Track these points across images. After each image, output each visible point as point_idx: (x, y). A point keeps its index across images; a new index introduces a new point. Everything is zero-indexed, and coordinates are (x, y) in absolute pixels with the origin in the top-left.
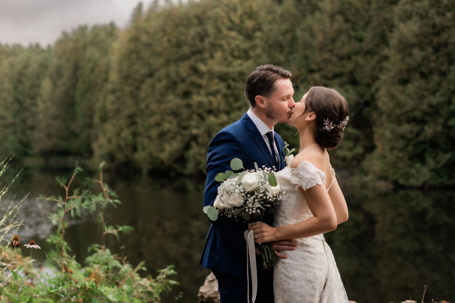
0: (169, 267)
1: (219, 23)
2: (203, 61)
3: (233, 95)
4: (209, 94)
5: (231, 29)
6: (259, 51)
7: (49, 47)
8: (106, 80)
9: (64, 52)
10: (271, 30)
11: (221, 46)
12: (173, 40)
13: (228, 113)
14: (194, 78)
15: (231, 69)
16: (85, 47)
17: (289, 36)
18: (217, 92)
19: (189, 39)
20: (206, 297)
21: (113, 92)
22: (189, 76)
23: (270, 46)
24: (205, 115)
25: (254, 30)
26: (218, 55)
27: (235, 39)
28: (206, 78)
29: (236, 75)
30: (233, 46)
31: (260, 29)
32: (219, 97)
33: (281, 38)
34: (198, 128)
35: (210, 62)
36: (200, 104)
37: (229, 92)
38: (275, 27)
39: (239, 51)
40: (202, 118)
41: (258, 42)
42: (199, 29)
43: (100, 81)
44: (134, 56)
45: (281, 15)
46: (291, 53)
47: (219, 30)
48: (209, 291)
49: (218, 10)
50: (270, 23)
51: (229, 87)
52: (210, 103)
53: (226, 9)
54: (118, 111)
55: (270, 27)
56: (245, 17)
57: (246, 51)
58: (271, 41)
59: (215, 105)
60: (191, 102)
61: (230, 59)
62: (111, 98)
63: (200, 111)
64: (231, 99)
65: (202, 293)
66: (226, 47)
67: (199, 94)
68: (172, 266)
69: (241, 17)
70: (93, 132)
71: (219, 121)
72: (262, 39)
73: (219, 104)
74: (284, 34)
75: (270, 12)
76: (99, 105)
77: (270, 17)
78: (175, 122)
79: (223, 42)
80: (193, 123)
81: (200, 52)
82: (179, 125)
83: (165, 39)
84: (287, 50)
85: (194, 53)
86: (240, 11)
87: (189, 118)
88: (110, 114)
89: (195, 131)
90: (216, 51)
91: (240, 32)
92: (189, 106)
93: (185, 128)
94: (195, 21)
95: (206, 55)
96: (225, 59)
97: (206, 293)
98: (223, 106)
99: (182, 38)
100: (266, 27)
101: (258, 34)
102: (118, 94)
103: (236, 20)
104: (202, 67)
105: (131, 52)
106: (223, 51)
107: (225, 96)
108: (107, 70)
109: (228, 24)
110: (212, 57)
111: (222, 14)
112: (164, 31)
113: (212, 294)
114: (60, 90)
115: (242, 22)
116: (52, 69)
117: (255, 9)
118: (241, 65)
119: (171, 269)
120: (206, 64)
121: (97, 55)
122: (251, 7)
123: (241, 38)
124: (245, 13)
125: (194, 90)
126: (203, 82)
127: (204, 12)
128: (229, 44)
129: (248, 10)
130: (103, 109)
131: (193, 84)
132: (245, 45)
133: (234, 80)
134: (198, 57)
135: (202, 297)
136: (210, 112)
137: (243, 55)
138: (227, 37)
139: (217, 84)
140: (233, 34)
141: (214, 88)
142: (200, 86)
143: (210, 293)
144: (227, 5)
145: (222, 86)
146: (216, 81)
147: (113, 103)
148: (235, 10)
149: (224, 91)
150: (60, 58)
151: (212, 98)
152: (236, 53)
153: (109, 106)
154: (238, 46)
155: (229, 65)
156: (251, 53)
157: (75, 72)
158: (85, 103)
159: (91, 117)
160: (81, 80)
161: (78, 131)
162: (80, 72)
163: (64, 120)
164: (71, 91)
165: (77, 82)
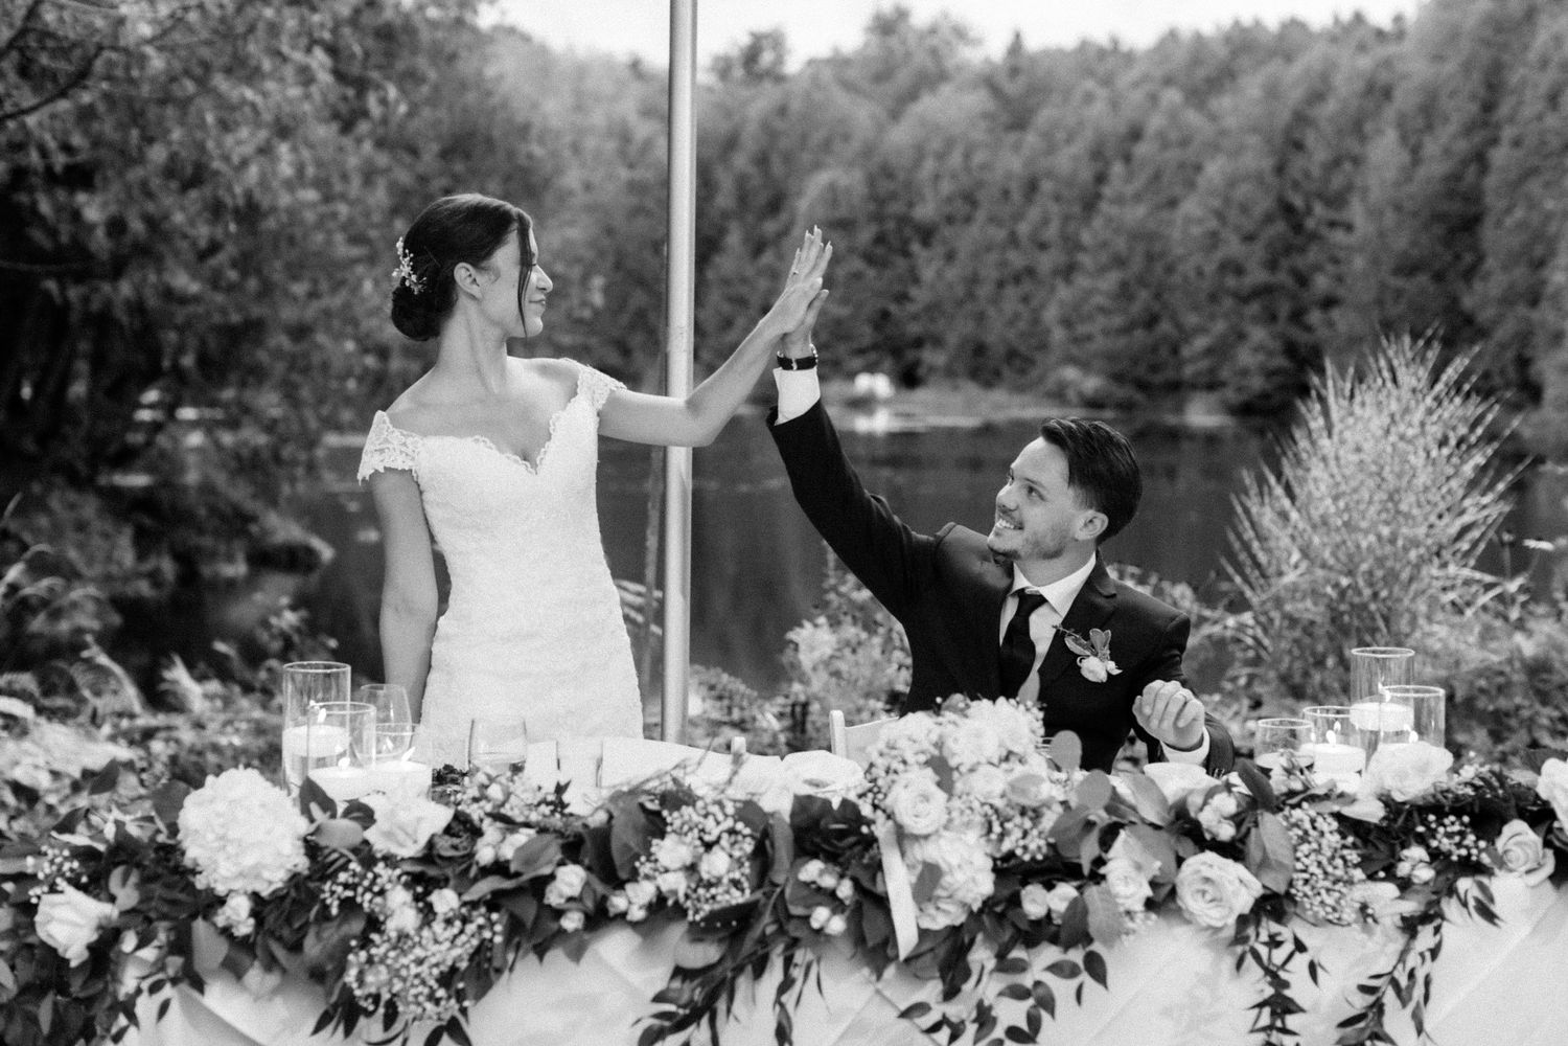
157: (1488, 107)
158: (1519, 213)
159: (1539, 264)
160: (1508, 133)
161: (1485, 315)
162: (1504, 110)
163: (1439, 277)
164: (1471, 172)
165: (1494, 141)
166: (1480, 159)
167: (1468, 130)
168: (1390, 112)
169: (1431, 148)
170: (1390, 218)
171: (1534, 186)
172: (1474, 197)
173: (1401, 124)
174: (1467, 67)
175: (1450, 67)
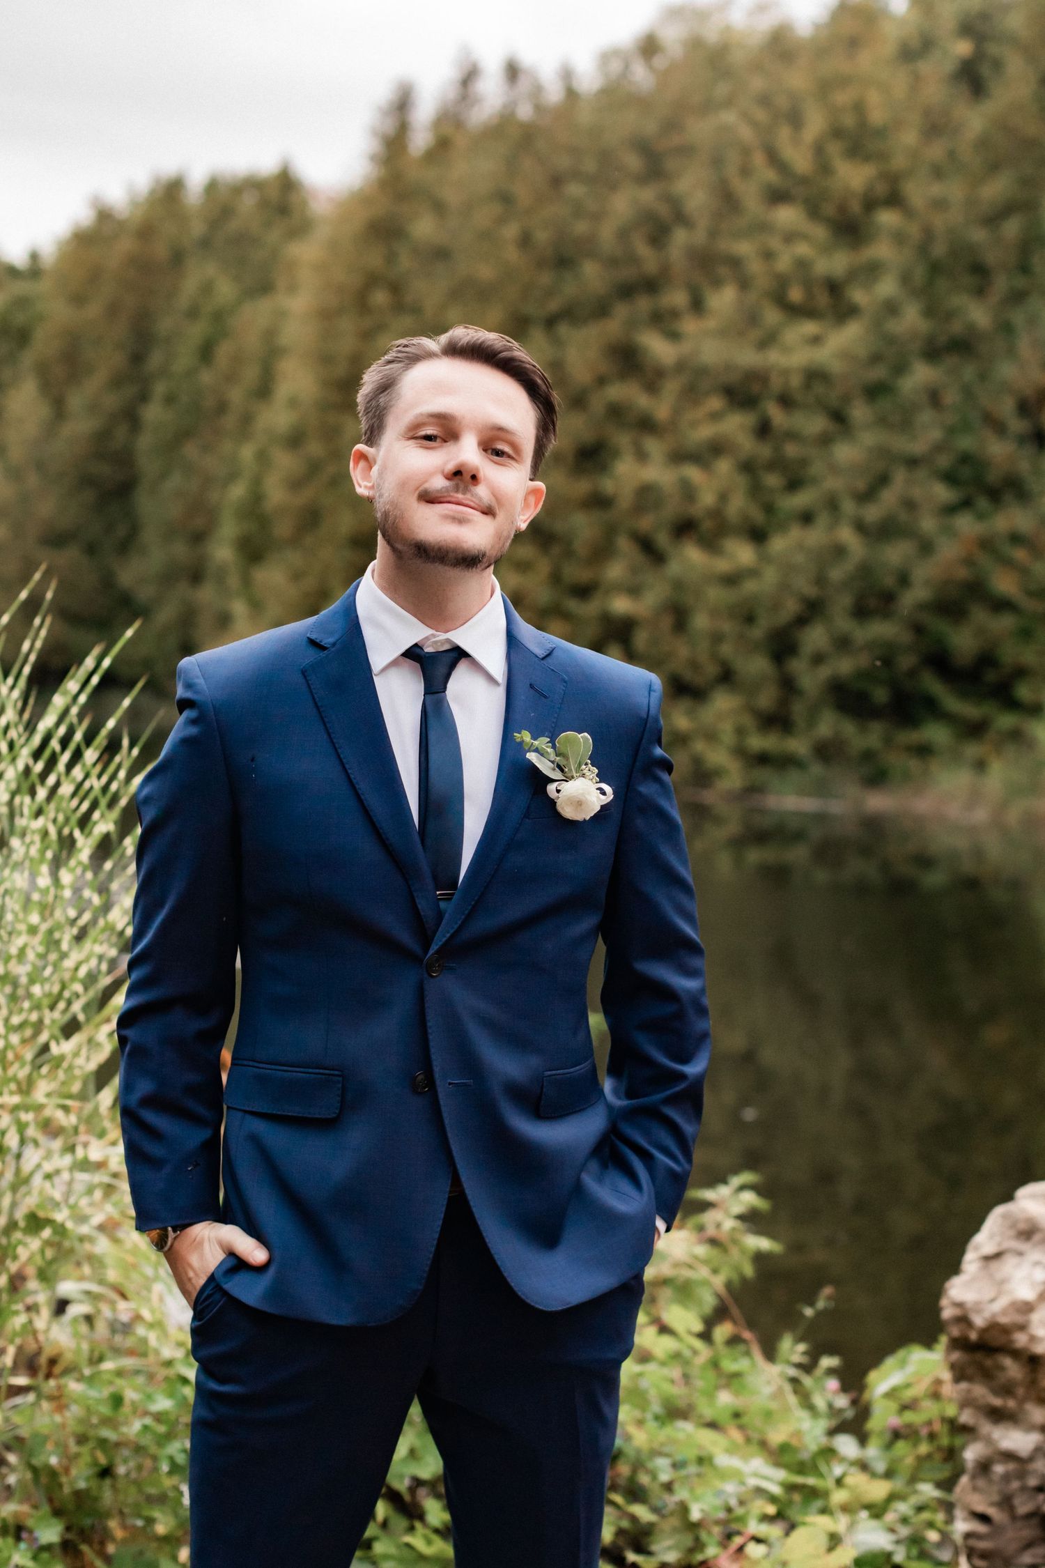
0: (736, 1181)
1: (731, 171)
2: (663, 321)
3: (777, 464)
4: (679, 457)
5: (777, 196)
6: (887, 287)
7: (34, 257)
8: (264, 390)
9: (95, 276)
10: (940, 204)
11: (735, 263)
12: (542, 236)
13: (758, 536)
14: (626, 392)
15: (774, 357)
16: (177, 258)
17: (1012, 228)
18: (717, 448)
19: (607, 233)
20: (979, 1321)
21: (295, 440)
22: (601, 381)
23: (935, 269)
24: (662, 539)
25: (871, 204)
26: (723, 300)
27: (790, 237)
28: (671, 388)
29: (796, 381)
30: (784, 263)
31: (894, 199)
32: (724, 466)
33: (978, 235)
34: (634, 591)
35: (689, 326)
36: (647, 496)
37: (764, 451)
38: (954, 190)
39: (808, 284)
40: (651, 551)
41: (882, 250)
42: (648, 195)
43: (236, 396)
44: (380, 297)
45: (983, 143)
46: (1017, 297)
47: (728, 201)
48: (992, 1300)
49: (729, 117)
50: (938, 173)
51: (764, 430)
52: (688, 492)
53: (761, 115)
54: (311, 519)
55: (936, 189)
56: (834, 149)
57: (834, 288)
58: (939, 250)
59: (707, 499)
60: (608, 485)
61: (772, 316)
62: (285, 462)
63: (646, 523)
64: (773, 480)
65: (960, 1305)
66: (755, 267)
67: (642, 456)
68: (746, 1177)
69: (819, 150)
70: (206, 594)
71: (722, 565)
72: (899, 238)
73: (723, 497)
74: (993, 219)
75: (935, 127)
76: (238, 491)
77: (936, 151)
78: (544, 567)
79: (744, 248)
80: (615, 571)
81: (651, 286)
82: (556, 578)
83: (511, 231)
84: (1001, 284)
85: (627, 291)
86: (815, 124)
87: (602, 552)
88: (283, 529)
89: (621, 605)
90: (717, 283)
91: (813, 211)
92: (599, 502)
93: (584, 591)
94: (633, 162)
95: (677, 298)
96: (753, 319)
97: (978, 1307)
98: (738, 505)
99: (581, 227)
100: (918, 192)
101: (887, 218)
102: (315, 448)
103: (800, 160)
104: (658, 348)
105: (372, 281)
106: (744, 284)
107: (748, 467)
108: (271, 355)
109: (770, 175)
110: (697, 305)
111: (746, 133)
112: (505, 199)
113: (1004, 1312)
114: (80, 426)
115: (825, 168)
116: (43, 344)
117: (877, 115)
118: (816, 340)
119: (742, 1188)
120: (674, 336)
121: (226, 290)
122: (859, 108)
123: (820, 232)
124: (837, 132)
125: (623, 440)
126: (662, 409)
127: (671, 125)
128: (768, 255)
129: (849, 121)
130: (254, 509)
131: (616, 412)
132: (837, 263)
133: (786, 401)
134: (643, 304)
135: (963, 1320)
136: (685, 528)
137: (823, 299)
138: (762, 227)
139: (715, 416)
140: (787, 216)
141: (704, 433)
142: (646, 425)
143: (997, 1307)
144: (764, 100)
145: (736, 426)
146: (715, 403)
147: (296, 484)
148: (795, 119)
149: (747, 444)
150: (78, 300)
151: (693, 473)
152: (796, 295)
153: (276, 494)
154: (802, 265)
155: (768, 341)
156: (858, 296)
157: (138, 359)
158: (175, 481)
159: (199, 538)
160: (160, 389)
161: (144, 593)
162: (155, 359)
163: (91, 549)
164: (121, 432)
165: (144, 397)
166: (131, 417)
167: (117, 382)
168: (28, 358)
169: (76, 400)
170: (33, 480)
171: (190, 450)
172: (124, 459)
173: (43, 371)
174: (113, 310)
175: (94, 310)
